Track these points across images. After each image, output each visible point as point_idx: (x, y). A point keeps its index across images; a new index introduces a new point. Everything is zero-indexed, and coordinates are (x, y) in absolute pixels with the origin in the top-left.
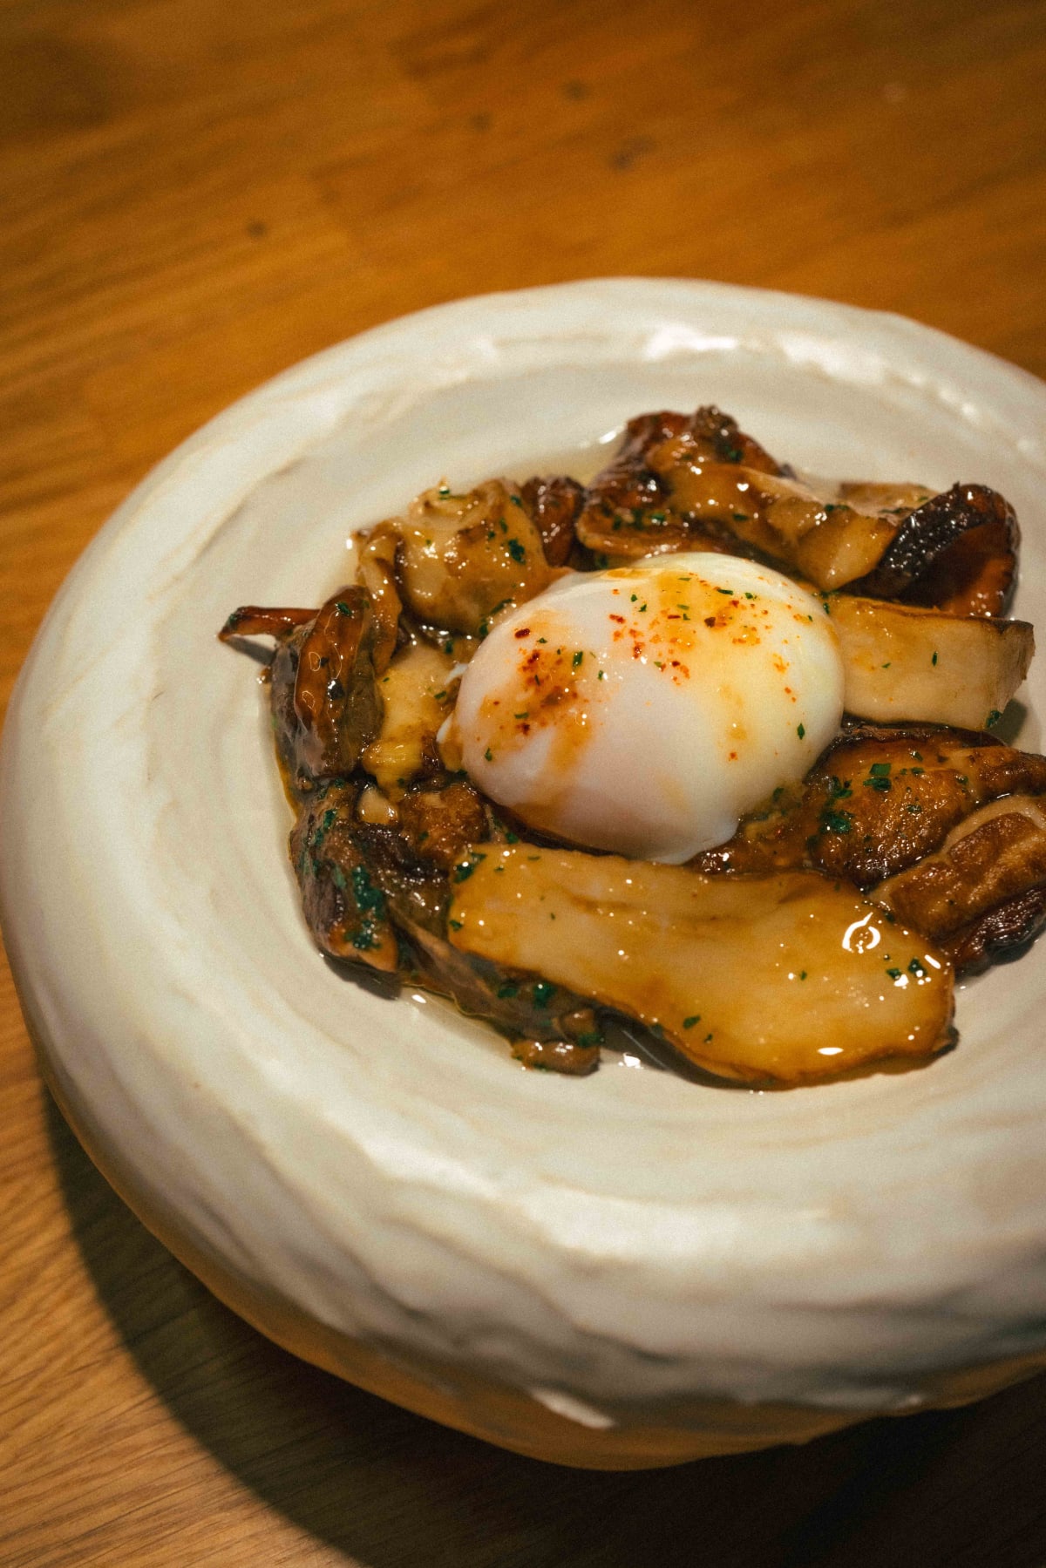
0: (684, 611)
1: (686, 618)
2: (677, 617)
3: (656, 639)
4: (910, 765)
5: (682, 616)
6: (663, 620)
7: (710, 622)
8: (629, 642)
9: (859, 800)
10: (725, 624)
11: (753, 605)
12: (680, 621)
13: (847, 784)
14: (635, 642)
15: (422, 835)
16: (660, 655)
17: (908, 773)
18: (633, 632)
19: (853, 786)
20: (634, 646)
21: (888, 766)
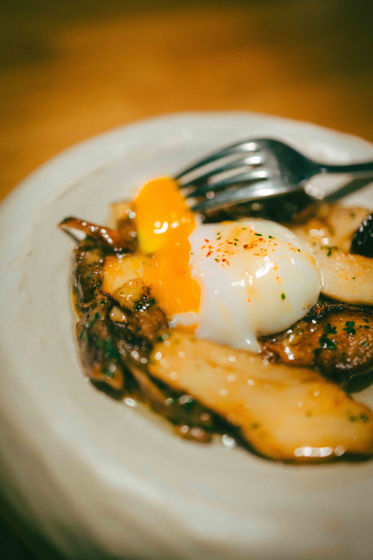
0: (236, 242)
1: (235, 244)
2: (232, 243)
3: (219, 250)
4: (364, 324)
5: (234, 244)
6: (225, 244)
7: (246, 247)
8: (207, 250)
9: (340, 336)
10: (252, 247)
11: (270, 241)
12: (233, 245)
13: (335, 328)
14: (209, 250)
15: (139, 328)
16: (218, 256)
17: (363, 327)
18: (210, 247)
19: (337, 330)
20: (208, 252)
21: (353, 323)
